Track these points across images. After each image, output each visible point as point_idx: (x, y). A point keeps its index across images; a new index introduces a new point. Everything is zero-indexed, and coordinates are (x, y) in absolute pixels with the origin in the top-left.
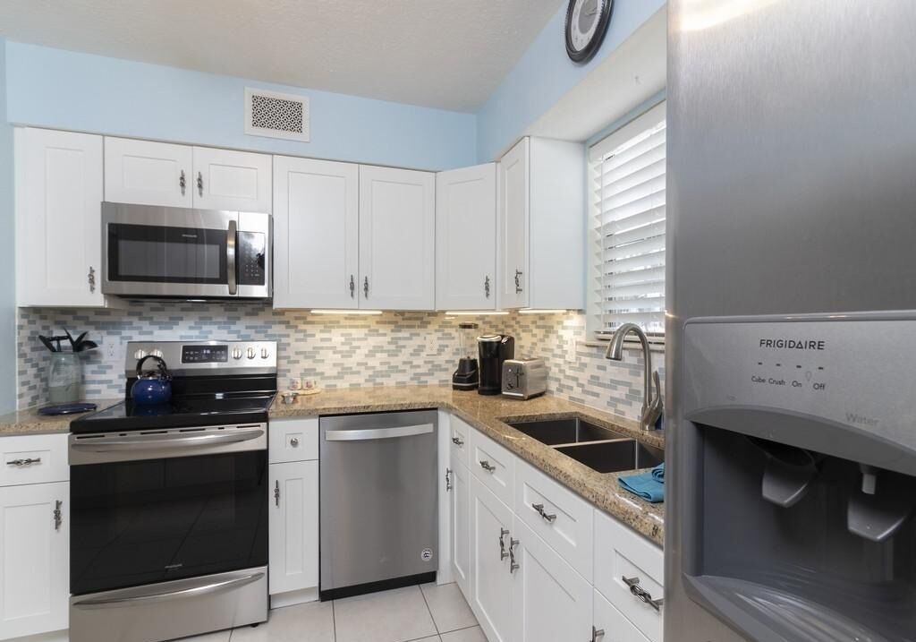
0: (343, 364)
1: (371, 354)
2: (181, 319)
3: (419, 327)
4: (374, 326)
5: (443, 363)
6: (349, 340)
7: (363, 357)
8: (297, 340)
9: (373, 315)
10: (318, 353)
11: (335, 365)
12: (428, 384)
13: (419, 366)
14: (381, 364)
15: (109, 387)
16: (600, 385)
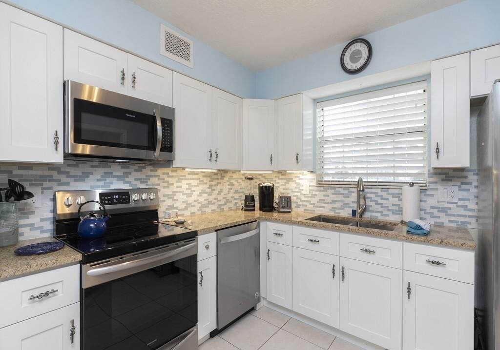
0: (187, 201)
1: (200, 195)
2: (91, 173)
3: (221, 179)
4: (202, 179)
5: (230, 198)
6: (190, 187)
7: (197, 196)
8: (164, 187)
9: (202, 172)
10: (175, 195)
11: (183, 202)
12: (225, 209)
13: (220, 201)
14: (205, 200)
15: (31, 230)
16: (325, 203)
